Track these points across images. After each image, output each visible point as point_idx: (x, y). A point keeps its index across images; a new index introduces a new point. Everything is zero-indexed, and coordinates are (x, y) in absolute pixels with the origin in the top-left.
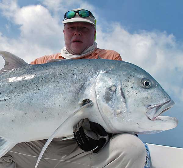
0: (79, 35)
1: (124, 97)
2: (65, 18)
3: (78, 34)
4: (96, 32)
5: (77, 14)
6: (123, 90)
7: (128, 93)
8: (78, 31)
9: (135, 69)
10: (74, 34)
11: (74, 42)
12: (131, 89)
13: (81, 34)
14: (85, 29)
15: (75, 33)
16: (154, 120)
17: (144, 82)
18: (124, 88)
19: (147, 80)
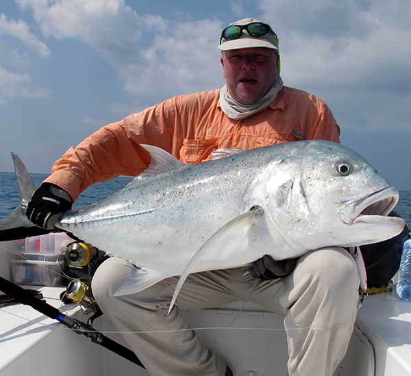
0: (251, 68)
1: (304, 195)
2: (223, 39)
3: (249, 68)
4: (279, 58)
5: (244, 31)
6: (303, 184)
7: (311, 187)
8: (249, 62)
9: (330, 149)
10: (242, 68)
11: (241, 81)
12: (317, 181)
13: (253, 68)
14: (261, 57)
15: (244, 66)
16: (352, 223)
17: (340, 166)
18: (305, 182)
19: (344, 162)
